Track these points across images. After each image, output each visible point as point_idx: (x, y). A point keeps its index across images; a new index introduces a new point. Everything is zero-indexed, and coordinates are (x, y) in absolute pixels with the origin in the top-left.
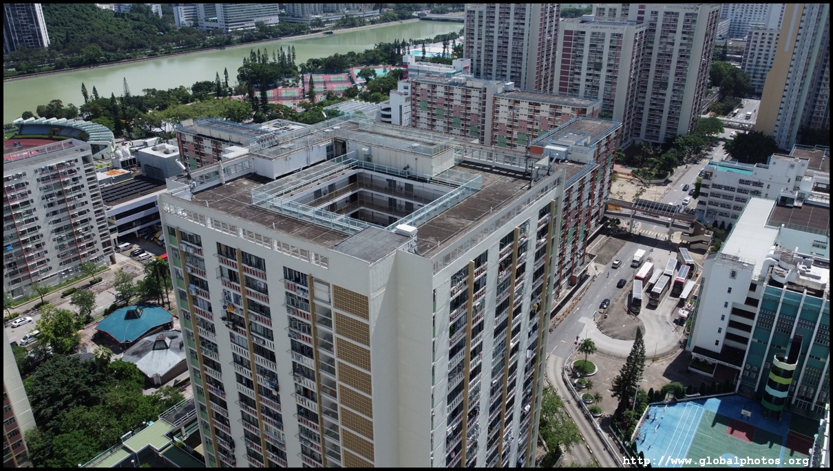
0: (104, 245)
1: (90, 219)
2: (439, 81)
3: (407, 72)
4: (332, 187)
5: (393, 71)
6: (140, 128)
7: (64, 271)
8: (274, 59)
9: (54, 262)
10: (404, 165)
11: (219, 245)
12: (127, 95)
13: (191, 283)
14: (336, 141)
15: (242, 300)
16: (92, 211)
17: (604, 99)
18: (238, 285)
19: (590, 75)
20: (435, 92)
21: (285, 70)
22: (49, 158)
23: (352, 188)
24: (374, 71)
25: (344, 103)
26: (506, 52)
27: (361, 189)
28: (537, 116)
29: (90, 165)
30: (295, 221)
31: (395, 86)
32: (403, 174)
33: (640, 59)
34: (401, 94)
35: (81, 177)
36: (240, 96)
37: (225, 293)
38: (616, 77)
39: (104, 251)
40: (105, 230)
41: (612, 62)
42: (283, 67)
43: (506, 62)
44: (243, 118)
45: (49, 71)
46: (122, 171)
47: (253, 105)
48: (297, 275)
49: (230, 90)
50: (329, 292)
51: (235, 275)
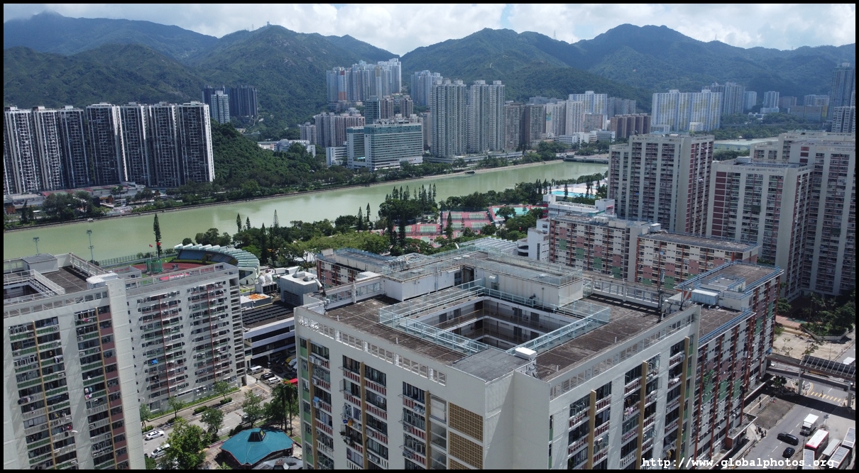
0: (238, 366)
1: (229, 339)
2: (580, 220)
3: (547, 211)
4: (457, 312)
5: (533, 211)
6: (284, 257)
7: (199, 389)
8: (415, 196)
9: (191, 380)
10: (530, 294)
11: (345, 358)
12: (276, 225)
13: (315, 395)
14: (464, 269)
15: (361, 415)
16: (232, 331)
17: (764, 244)
18: (359, 399)
19: (747, 218)
20: (576, 231)
21: (425, 207)
22: (201, 279)
23: (477, 315)
24: (513, 210)
25: (481, 240)
26: (653, 193)
27: (487, 317)
28: (685, 259)
29: (236, 288)
30: (418, 340)
31: (534, 225)
32: (528, 303)
33: (805, 203)
34: (539, 232)
35: (226, 298)
36: (379, 231)
37: (347, 407)
38: (778, 222)
39: (238, 372)
40: (241, 351)
41: (772, 205)
42: (423, 203)
43: (653, 203)
44: (380, 251)
45: (210, 203)
46: (263, 296)
47: (391, 239)
48: (415, 391)
49: (371, 224)
50: (445, 410)
51: (357, 389)
